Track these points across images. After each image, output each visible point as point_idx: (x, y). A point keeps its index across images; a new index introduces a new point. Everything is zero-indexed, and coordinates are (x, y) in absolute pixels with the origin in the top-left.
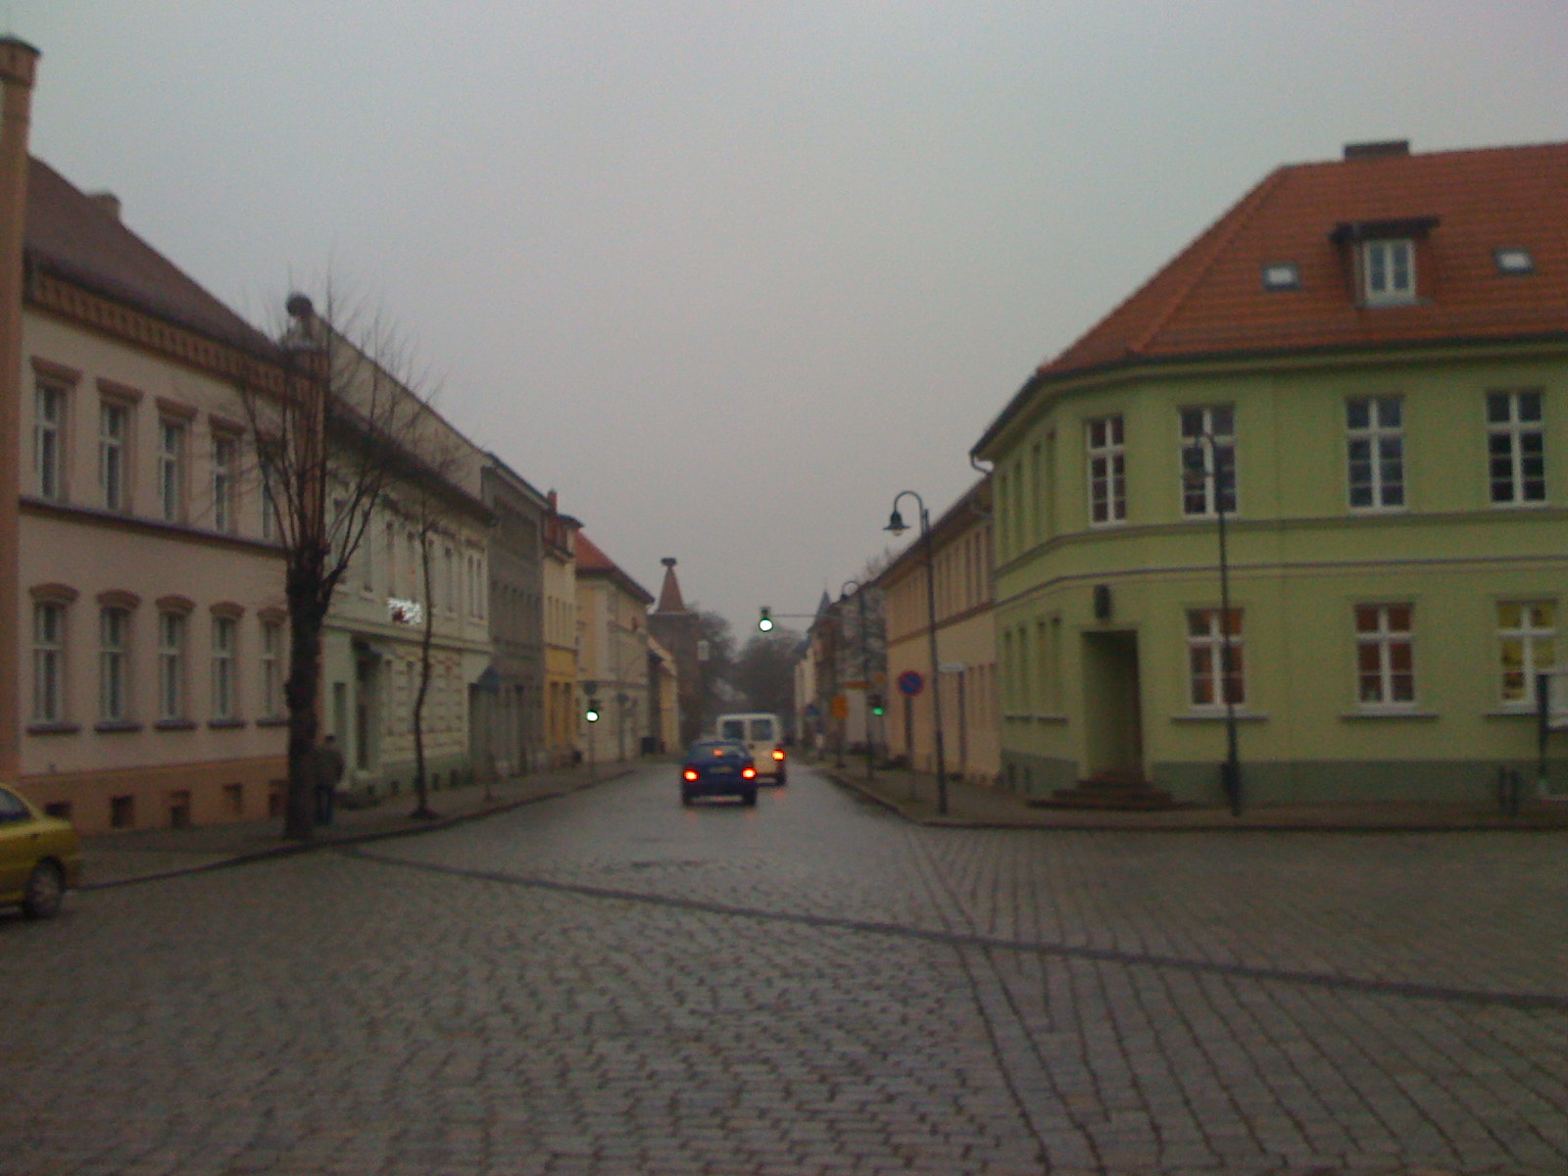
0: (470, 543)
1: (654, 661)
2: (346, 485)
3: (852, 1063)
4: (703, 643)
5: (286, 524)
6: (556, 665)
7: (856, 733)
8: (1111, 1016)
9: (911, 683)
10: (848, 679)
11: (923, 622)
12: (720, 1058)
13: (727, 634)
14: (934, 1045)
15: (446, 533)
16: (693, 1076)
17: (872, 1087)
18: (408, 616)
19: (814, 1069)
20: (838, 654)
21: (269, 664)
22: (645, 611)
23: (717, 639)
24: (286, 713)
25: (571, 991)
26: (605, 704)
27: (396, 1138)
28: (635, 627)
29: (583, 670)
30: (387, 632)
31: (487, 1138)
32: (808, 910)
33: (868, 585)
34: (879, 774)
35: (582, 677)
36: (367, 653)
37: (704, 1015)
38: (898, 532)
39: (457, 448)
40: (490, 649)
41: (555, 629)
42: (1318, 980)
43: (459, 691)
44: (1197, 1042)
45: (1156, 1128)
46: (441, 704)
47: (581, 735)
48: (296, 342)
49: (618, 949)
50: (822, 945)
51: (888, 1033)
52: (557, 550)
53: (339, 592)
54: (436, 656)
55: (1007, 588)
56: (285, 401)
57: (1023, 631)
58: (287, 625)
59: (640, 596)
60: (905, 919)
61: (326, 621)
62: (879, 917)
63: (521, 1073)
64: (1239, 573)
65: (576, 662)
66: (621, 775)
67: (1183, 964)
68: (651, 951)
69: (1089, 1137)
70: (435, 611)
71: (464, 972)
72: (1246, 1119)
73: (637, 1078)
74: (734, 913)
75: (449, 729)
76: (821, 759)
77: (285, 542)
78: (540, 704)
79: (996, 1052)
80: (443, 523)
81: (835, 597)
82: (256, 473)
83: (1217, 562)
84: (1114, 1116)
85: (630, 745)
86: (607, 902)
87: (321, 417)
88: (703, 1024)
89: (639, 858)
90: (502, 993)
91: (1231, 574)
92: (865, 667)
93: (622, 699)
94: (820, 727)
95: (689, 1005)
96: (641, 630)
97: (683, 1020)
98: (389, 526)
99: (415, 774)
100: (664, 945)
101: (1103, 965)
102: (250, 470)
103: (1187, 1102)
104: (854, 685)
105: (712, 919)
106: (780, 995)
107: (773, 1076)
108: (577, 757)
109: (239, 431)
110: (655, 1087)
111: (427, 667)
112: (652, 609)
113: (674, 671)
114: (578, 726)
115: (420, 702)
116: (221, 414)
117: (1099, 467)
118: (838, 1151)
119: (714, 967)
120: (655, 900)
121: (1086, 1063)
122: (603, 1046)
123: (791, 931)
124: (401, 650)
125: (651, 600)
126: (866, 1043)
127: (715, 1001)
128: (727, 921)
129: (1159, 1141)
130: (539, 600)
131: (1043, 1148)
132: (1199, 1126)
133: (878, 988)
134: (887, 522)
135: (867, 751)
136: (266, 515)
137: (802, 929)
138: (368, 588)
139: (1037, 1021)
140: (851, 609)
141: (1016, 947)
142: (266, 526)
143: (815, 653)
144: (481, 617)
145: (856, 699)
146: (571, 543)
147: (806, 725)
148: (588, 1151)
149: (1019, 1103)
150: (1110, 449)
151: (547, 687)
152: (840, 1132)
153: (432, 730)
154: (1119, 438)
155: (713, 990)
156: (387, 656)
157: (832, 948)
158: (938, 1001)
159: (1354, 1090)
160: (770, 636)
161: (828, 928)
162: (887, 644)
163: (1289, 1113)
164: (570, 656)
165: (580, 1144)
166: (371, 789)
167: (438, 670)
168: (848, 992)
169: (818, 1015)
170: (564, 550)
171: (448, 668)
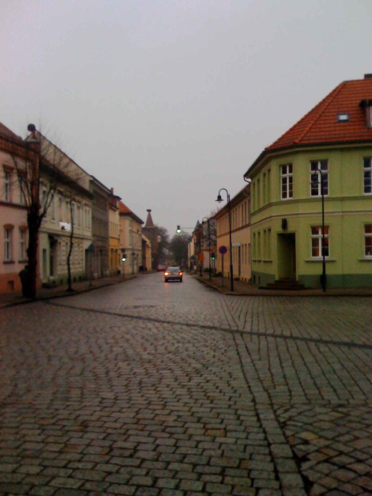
0: (86, 205)
1: (144, 242)
2: (46, 186)
3: (197, 370)
4: (159, 237)
5: (27, 199)
6: (113, 244)
7: (206, 265)
8: (279, 355)
9: (223, 250)
10: (204, 248)
11: (228, 230)
12: (156, 368)
13: (166, 234)
14: (223, 364)
15: (79, 202)
16: (147, 374)
17: (203, 378)
18: (66, 228)
19: (185, 372)
20: (201, 240)
21: (22, 244)
22: (141, 226)
23: (164, 235)
24: (27, 259)
25: (111, 347)
26: (128, 256)
27: (54, 393)
28: (138, 231)
29: (121, 245)
30: (59, 233)
31: (82, 394)
32: (187, 321)
33: (211, 218)
34: (212, 278)
35: (121, 247)
36: (53, 239)
37: (152, 354)
38: (220, 201)
39: (81, 174)
40: (92, 238)
41: (113, 232)
42: (345, 344)
43: (82, 251)
44: (305, 364)
45: (290, 391)
46: (76, 255)
47: (120, 265)
48: (30, 140)
49: (127, 333)
50: (190, 333)
51: (209, 361)
52: (113, 207)
53: (44, 221)
54: (74, 240)
55: (255, 219)
56: (26, 159)
57: (259, 233)
58: (28, 231)
59: (140, 222)
60: (217, 325)
61: (40, 229)
62: (209, 324)
63: (94, 373)
64: (328, 214)
65: (119, 242)
66: (132, 278)
67: (303, 339)
68: (137, 334)
69: (269, 394)
70: (74, 226)
71: (79, 340)
72: (318, 389)
73: (129, 375)
74: (164, 322)
75: (79, 263)
76: (195, 273)
77: (26, 204)
78: (108, 256)
79: (242, 366)
80: (77, 198)
81: (201, 222)
82: (18, 183)
83: (322, 211)
84: (277, 387)
85: (136, 268)
86: (125, 318)
87: (38, 165)
88: (151, 357)
89: (136, 304)
90: (90, 347)
91: (325, 215)
92: (209, 245)
93: (133, 254)
94: (195, 263)
95: (148, 352)
96: (140, 232)
97: (146, 356)
98: (60, 199)
99: (67, 277)
100: (141, 332)
101: (278, 339)
102: (16, 182)
103: (300, 383)
104: (206, 250)
105: (157, 324)
106: (176, 349)
107: (172, 374)
108: (119, 272)
109: (12, 169)
110: (135, 377)
111: (72, 244)
112: (143, 226)
113: (150, 245)
114: (120, 262)
115: (69, 255)
116: (6, 164)
117: (284, 180)
118: (190, 398)
119: (156, 339)
120: (139, 318)
121: (270, 370)
122: (120, 364)
123: (181, 328)
124: (64, 239)
125: (143, 223)
126: (202, 364)
127: (156, 350)
128: (161, 325)
129: (291, 395)
130: (107, 223)
131: (254, 397)
132: (304, 390)
133: (207, 346)
134: (217, 199)
135: (210, 271)
136: (21, 196)
137: (185, 327)
138: (54, 219)
139: (255, 357)
140: (205, 226)
141: (251, 333)
142: (21, 199)
143: (194, 240)
144: (89, 228)
145: (206, 254)
146: (118, 204)
147: (191, 263)
148: (113, 397)
149: (248, 383)
150: (288, 174)
151: (110, 250)
152: (191, 392)
153: (73, 264)
154: (291, 171)
155: (155, 347)
156: (59, 240)
157: (193, 333)
158: (225, 350)
159: (353, 379)
160: (180, 234)
161: (193, 327)
162: (217, 237)
163: (332, 387)
164: (117, 240)
165: (111, 395)
166: (54, 282)
167: (76, 245)
168: (197, 348)
169: (188, 355)
170: (116, 207)
171: (79, 245)
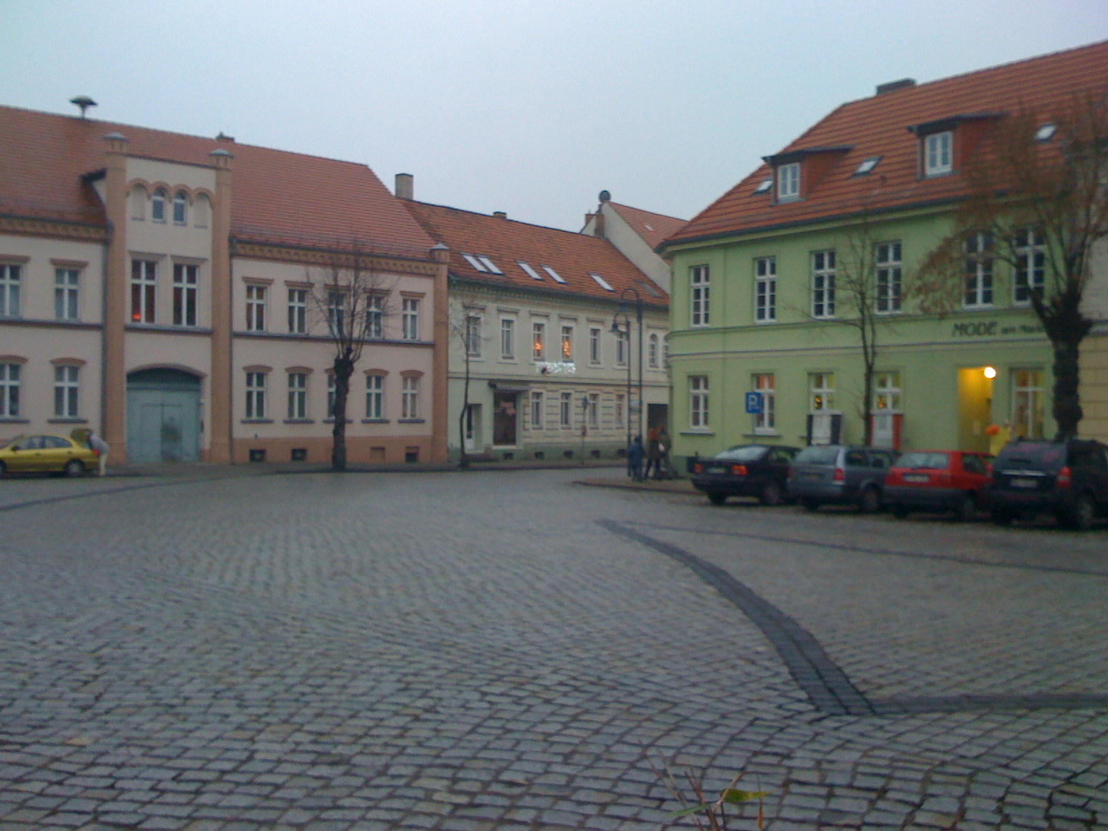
21: (413, 396)
46: (607, 414)
53: (473, 361)
75: (618, 428)
124: (552, 387)
138: (508, 358)
156: (536, 390)
167: (605, 396)
171: (620, 396)
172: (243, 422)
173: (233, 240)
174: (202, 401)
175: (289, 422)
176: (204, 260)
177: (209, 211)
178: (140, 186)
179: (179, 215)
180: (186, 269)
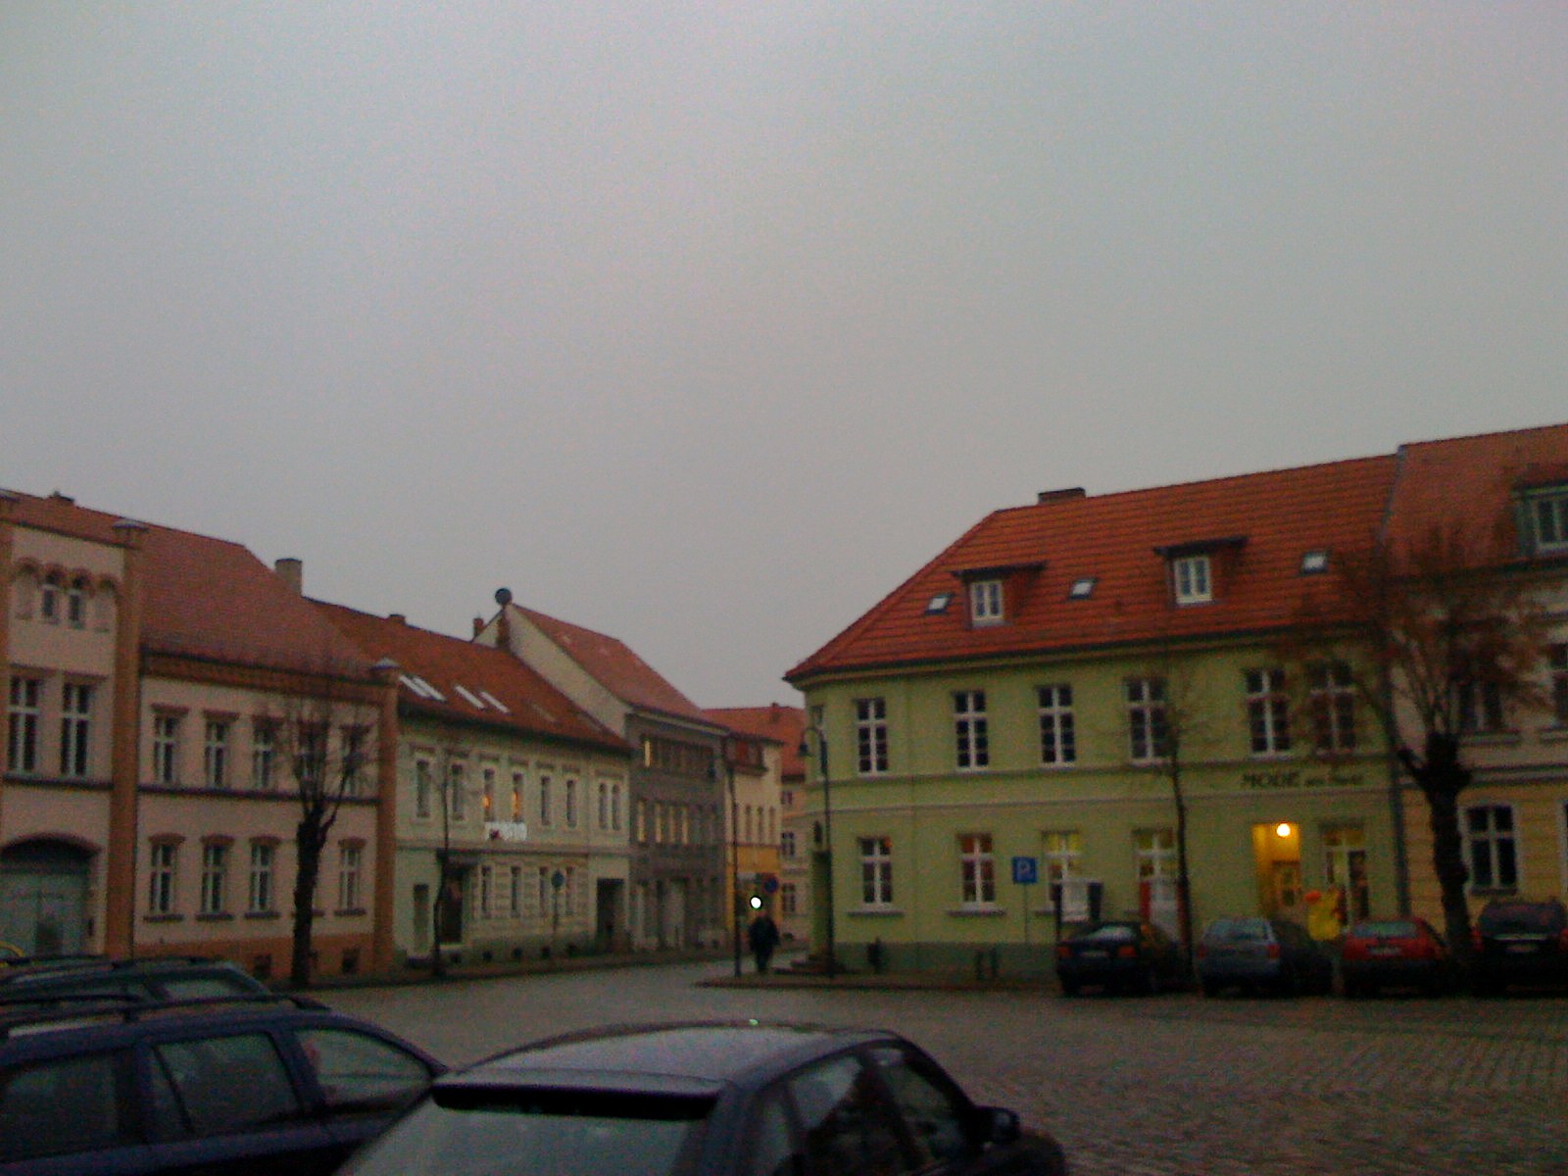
0: (601, 774)
2: (430, 750)
6: (747, 860)
15: (567, 770)
18: (509, 834)
21: (352, 874)
29: (798, 860)
30: (481, 847)
35: (794, 866)
36: (456, 864)
40: (633, 851)
41: (744, 830)
43: (583, 885)
52: (741, 767)
64: (888, 813)
65: (781, 855)
75: (569, 914)
78: (717, 892)
80: (563, 762)
124: (502, 858)
130: (716, 808)
138: (457, 818)
144: (617, 828)
146: (769, 758)
151: (729, 878)
156: (486, 863)
164: (770, 851)
170: (756, 765)
171: (570, 869)
172: (146, 919)
173: (144, 651)
174: (93, 888)
175: (202, 918)
176: (103, 679)
177: (113, 610)
178: (29, 568)
179: (75, 614)
180: (80, 690)
